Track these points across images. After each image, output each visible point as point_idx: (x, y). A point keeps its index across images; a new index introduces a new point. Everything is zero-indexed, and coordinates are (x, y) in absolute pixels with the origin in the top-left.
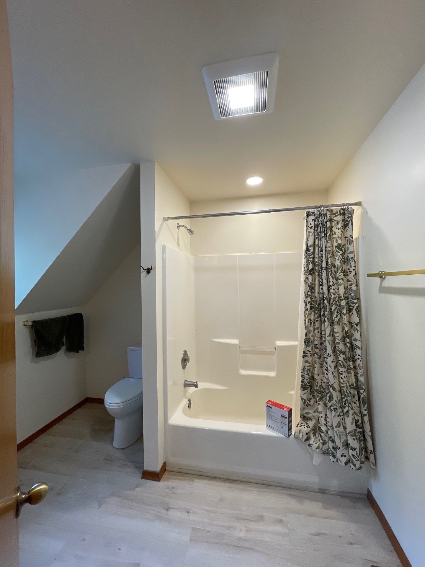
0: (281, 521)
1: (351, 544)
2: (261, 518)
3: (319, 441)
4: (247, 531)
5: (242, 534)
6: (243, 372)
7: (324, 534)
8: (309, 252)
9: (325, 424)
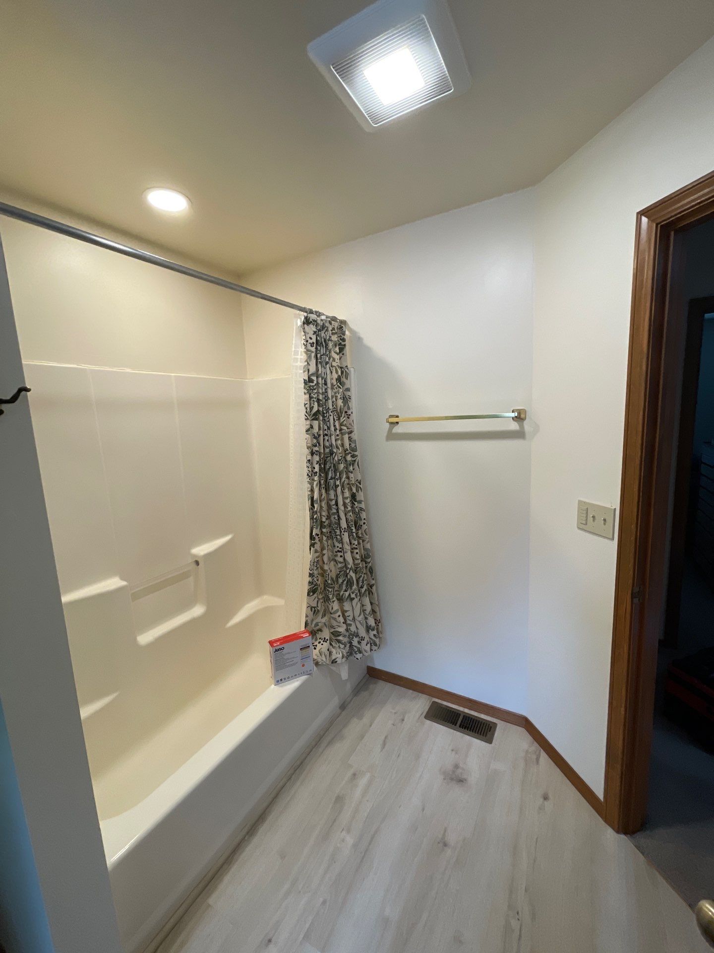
0: (354, 775)
1: (403, 720)
2: (339, 800)
3: (340, 648)
4: (349, 831)
5: (350, 840)
6: (145, 638)
7: (386, 737)
8: (312, 384)
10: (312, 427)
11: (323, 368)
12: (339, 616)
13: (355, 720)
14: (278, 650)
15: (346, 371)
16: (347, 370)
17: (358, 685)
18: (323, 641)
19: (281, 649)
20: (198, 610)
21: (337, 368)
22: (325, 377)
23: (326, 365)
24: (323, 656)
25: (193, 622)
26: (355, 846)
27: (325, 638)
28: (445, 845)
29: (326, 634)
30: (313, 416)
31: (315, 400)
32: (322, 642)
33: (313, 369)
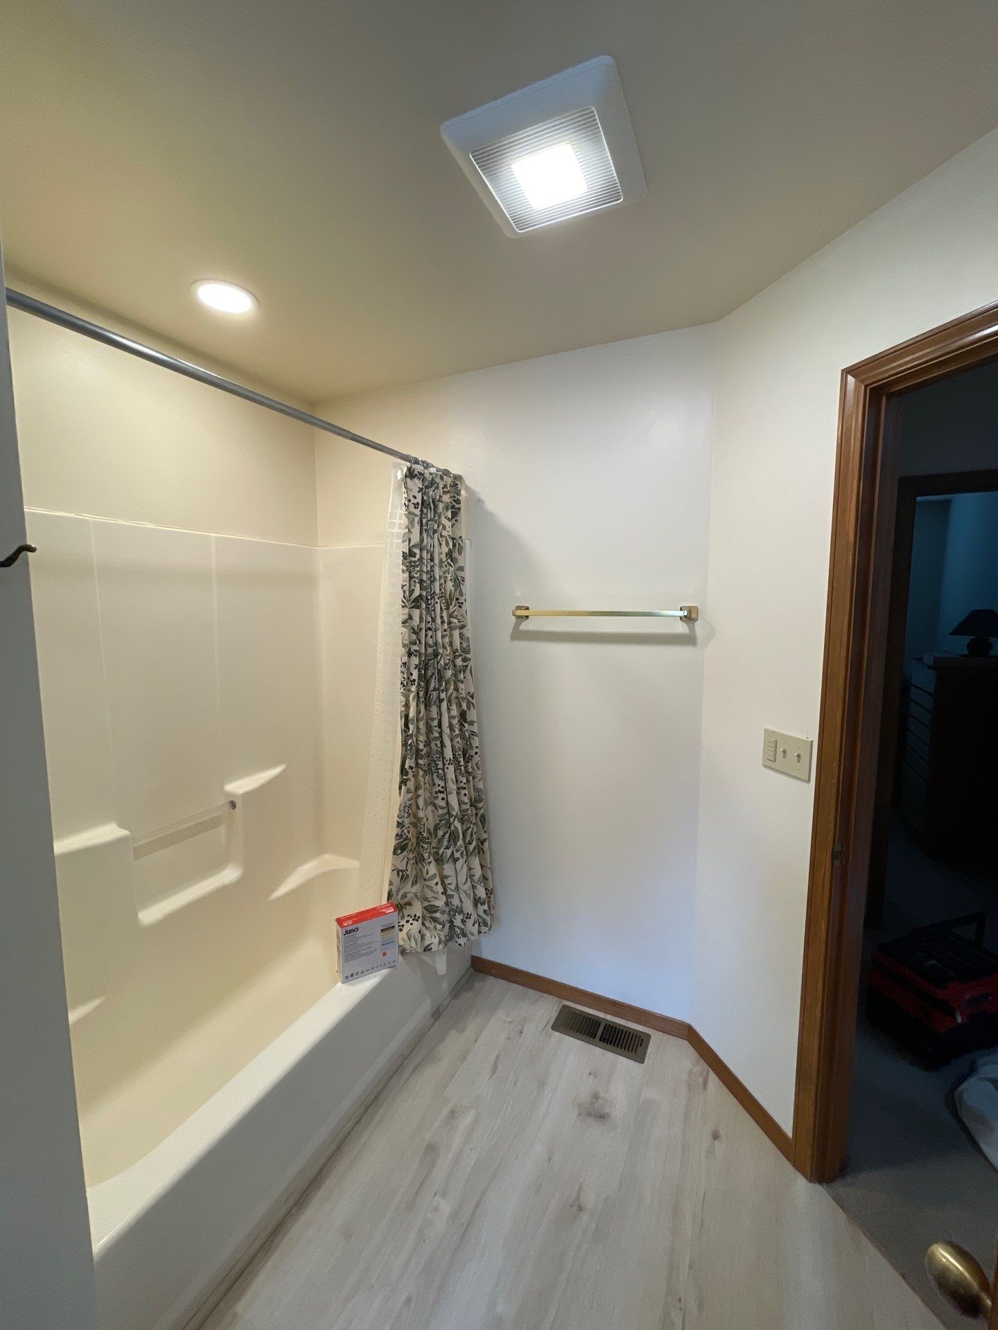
0: (453, 1112)
2: (432, 1149)
3: (436, 929)
4: (444, 1195)
5: (446, 1208)
6: (150, 915)
7: (498, 1057)
8: (413, 559)
9: (442, 893)
10: (410, 617)
11: (429, 538)
12: (437, 884)
13: (453, 1034)
14: (350, 931)
15: (459, 544)
16: (460, 542)
17: (458, 982)
18: (414, 920)
19: (354, 930)
20: (230, 874)
21: (448, 538)
22: (432, 549)
23: (434, 534)
24: (413, 940)
25: (223, 890)
26: (454, 1216)
27: (415, 916)
28: (580, 1209)
29: (417, 909)
30: (414, 602)
31: (417, 581)
32: (411, 921)
33: (415, 538)
